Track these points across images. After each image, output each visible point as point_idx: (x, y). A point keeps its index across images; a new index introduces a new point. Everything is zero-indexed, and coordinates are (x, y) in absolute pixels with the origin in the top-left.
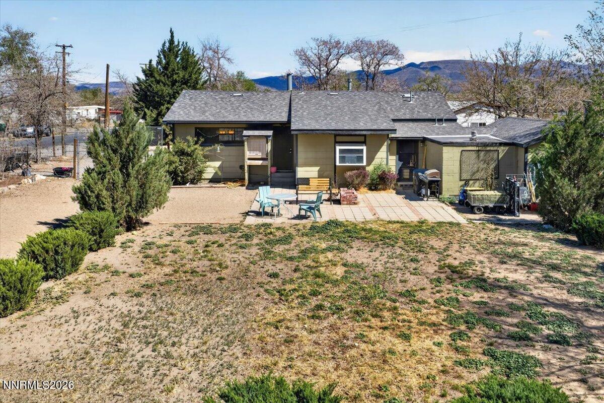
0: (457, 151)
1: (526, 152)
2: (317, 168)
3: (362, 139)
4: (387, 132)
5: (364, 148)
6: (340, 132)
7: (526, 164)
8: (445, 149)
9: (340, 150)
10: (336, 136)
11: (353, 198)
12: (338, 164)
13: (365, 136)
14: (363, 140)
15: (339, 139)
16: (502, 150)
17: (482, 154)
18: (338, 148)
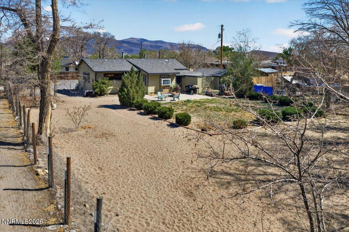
0: (201, 79)
1: (220, 79)
2: (154, 87)
3: (168, 76)
4: (175, 74)
5: (170, 79)
6: (162, 74)
7: (220, 82)
8: (198, 79)
9: (163, 80)
10: (160, 75)
12: (162, 85)
13: (169, 75)
15: (161, 76)
16: (213, 78)
17: (207, 79)
18: (162, 79)
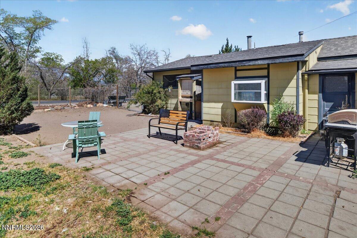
3: (266, 72)
5: (263, 82)
9: (235, 85)
10: (236, 70)
11: (196, 140)
12: (233, 100)
14: (266, 74)
15: (239, 74)
18: (233, 83)
